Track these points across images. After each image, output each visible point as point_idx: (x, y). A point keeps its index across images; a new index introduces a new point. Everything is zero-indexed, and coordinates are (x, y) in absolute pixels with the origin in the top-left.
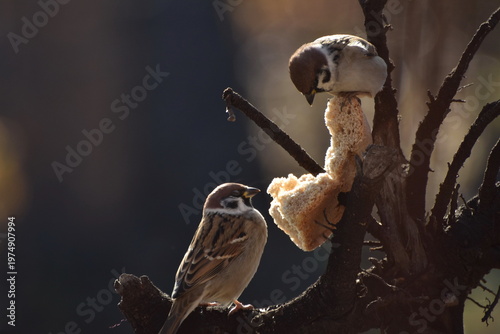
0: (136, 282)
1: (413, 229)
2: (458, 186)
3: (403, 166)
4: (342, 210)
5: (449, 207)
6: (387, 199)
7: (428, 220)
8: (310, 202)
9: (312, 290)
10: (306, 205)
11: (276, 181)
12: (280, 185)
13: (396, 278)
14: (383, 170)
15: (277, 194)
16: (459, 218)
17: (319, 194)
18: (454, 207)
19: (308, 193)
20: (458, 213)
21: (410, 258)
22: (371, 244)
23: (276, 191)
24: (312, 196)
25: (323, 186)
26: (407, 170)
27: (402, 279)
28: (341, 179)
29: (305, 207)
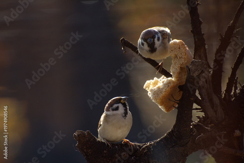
0: (84, 134)
1: (216, 101)
2: (237, 78)
3: (210, 70)
4: (182, 92)
5: (233, 88)
6: (203, 87)
7: (223, 95)
8: (163, 93)
9: (169, 133)
10: (162, 95)
11: (148, 82)
12: (150, 84)
13: (210, 124)
14: (200, 72)
15: (149, 88)
16: (239, 93)
17: (167, 89)
18: (236, 88)
19: (162, 89)
20: (238, 91)
21: (216, 114)
22: (196, 109)
23: (148, 87)
24: (164, 90)
25: (169, 85)
26: (211, 72)
27: (213, 125)
28: (178, 80)
29: (161, 96)
